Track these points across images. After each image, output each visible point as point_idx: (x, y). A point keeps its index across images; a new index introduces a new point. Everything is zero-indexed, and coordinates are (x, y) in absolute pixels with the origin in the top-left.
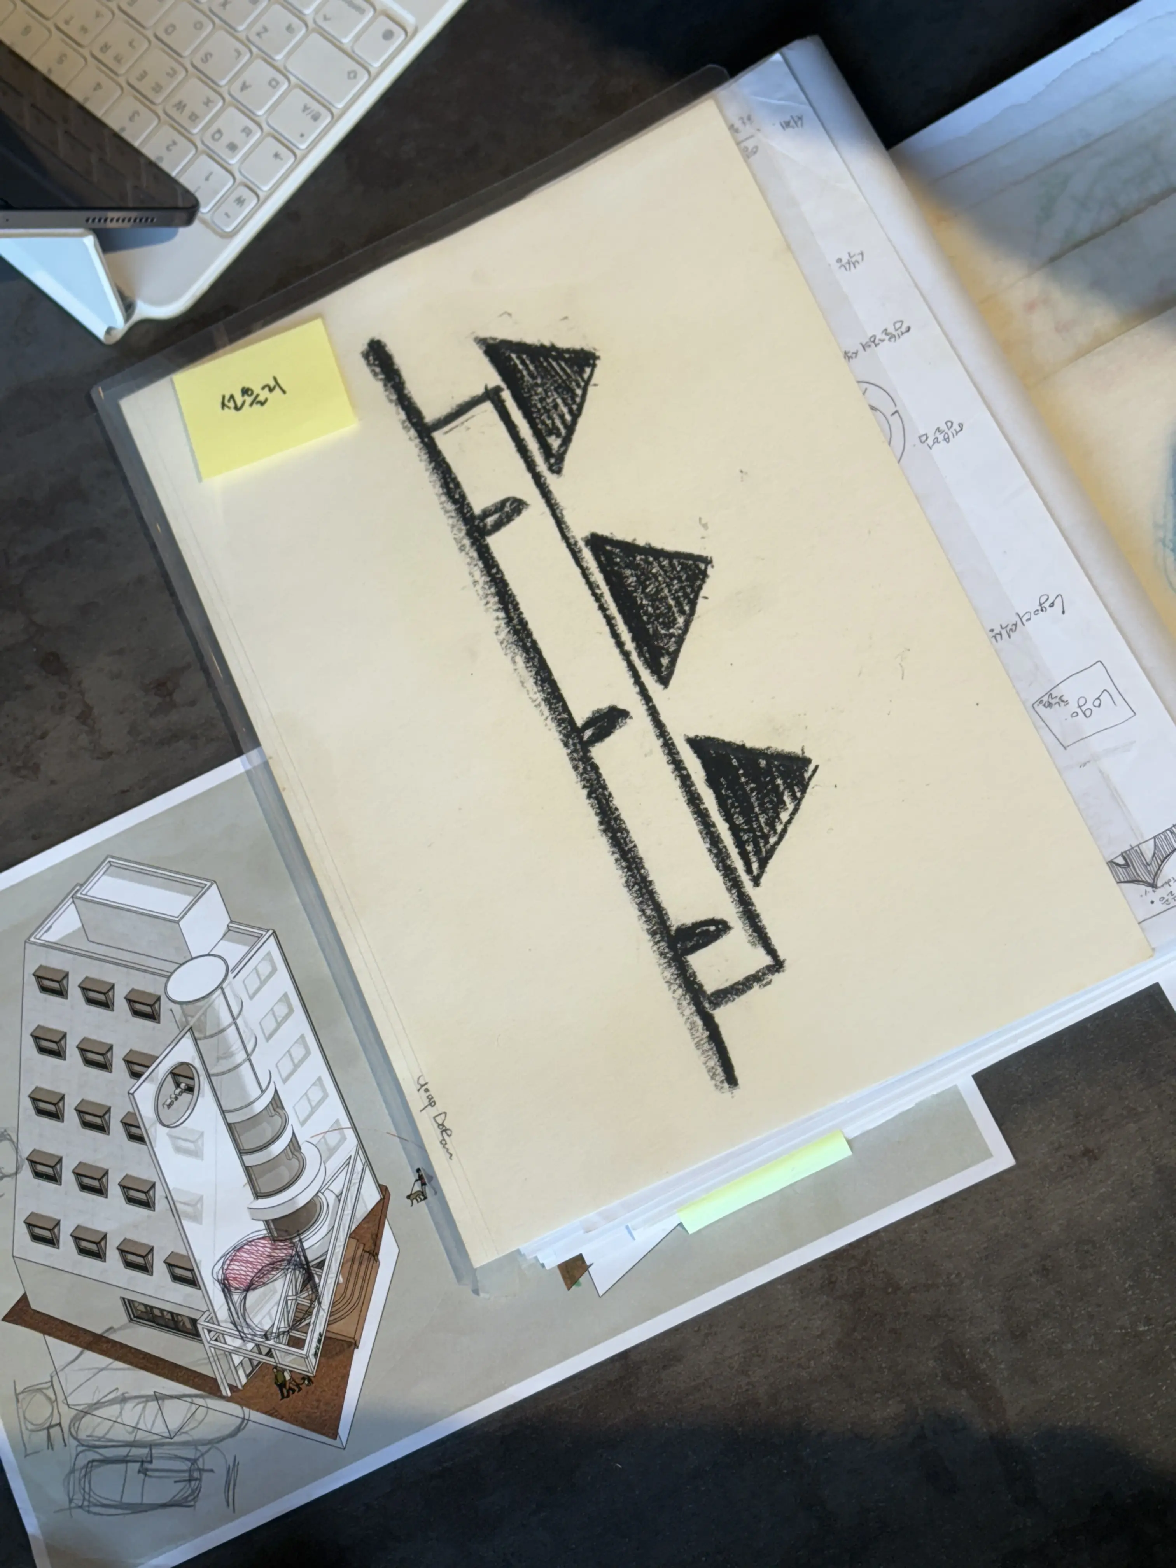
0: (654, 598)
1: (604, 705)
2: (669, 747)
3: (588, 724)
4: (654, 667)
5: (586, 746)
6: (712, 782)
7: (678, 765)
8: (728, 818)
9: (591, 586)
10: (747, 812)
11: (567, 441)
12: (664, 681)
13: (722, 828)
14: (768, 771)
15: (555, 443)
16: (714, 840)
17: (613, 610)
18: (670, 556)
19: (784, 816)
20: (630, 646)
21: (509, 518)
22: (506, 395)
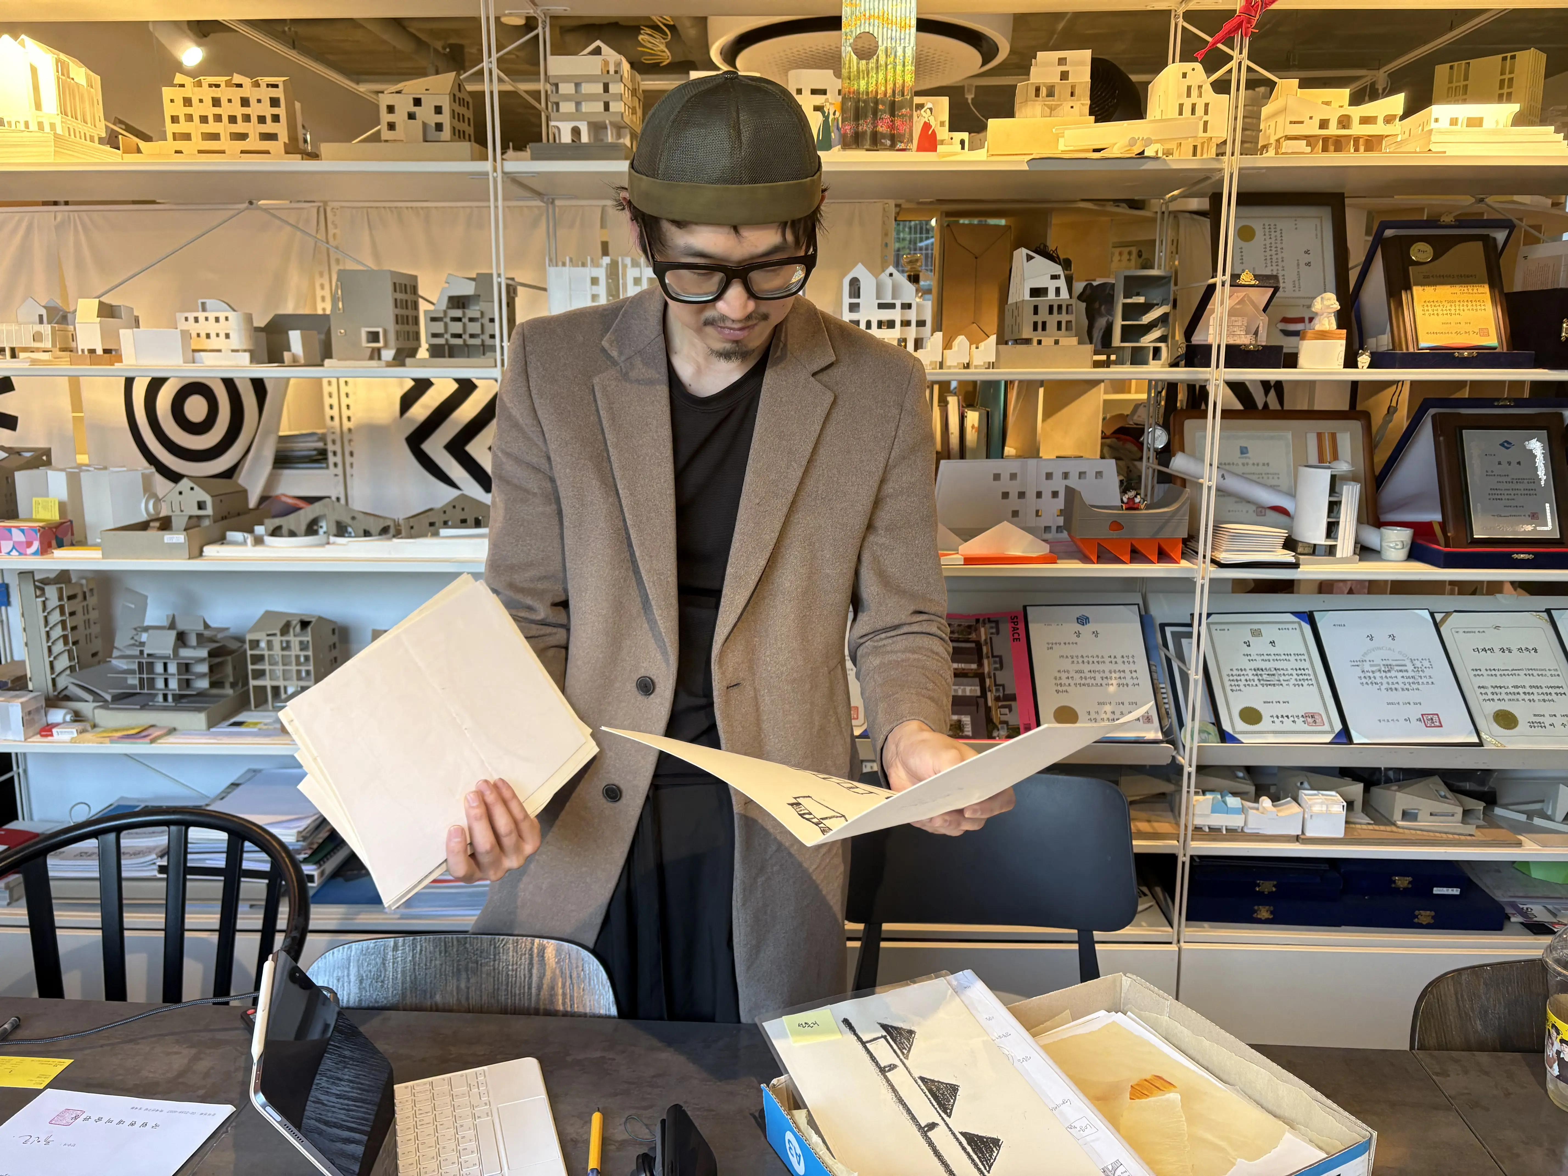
0: (942, 1094)
1: (931, 1121)
2: (953, 1134)
3: (925, 1126)
4: (945, 1112)
5: (926, 1132)
6: (969, 1144)
7: (957, 1139)
8: (976, 1154)
9: (922, 1090)
10: (982, 1153)
11: (909, 1051)
12: (949, 1116)
13: (975, 1157)
14: (987, 1142)
15: (905, 1052)
16: (973, 1160)
17: (930, 1096)
18: (946, 1084)
19: (995, 1154)
20: (937, 1106)
21: (893, 1069)
22: (888, 1037)
